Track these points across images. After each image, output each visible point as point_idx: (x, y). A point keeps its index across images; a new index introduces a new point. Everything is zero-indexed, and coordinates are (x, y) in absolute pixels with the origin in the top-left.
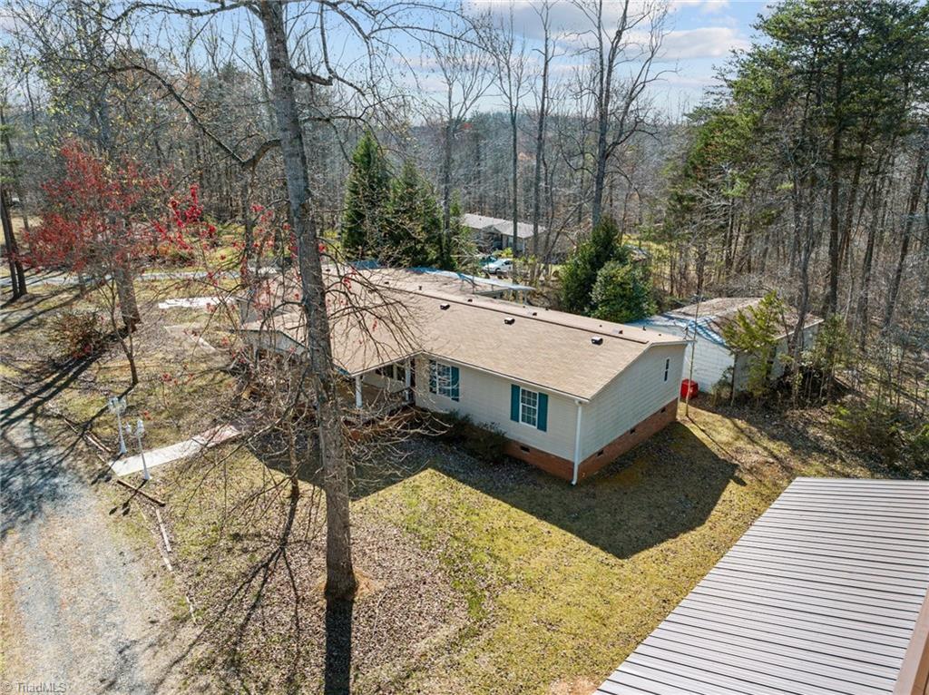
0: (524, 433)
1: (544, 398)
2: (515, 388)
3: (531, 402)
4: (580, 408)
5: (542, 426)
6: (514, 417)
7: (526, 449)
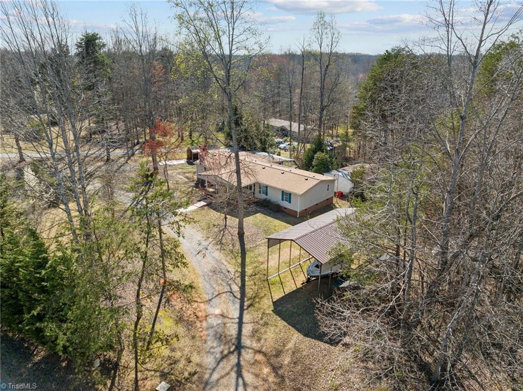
0: (285, 204)
1: (290, 194)
2: (283, 192)
3: (287, 196)
4: (299, 197)
5: (290, 202)
6: (283, 200)
7: (285, 208)
